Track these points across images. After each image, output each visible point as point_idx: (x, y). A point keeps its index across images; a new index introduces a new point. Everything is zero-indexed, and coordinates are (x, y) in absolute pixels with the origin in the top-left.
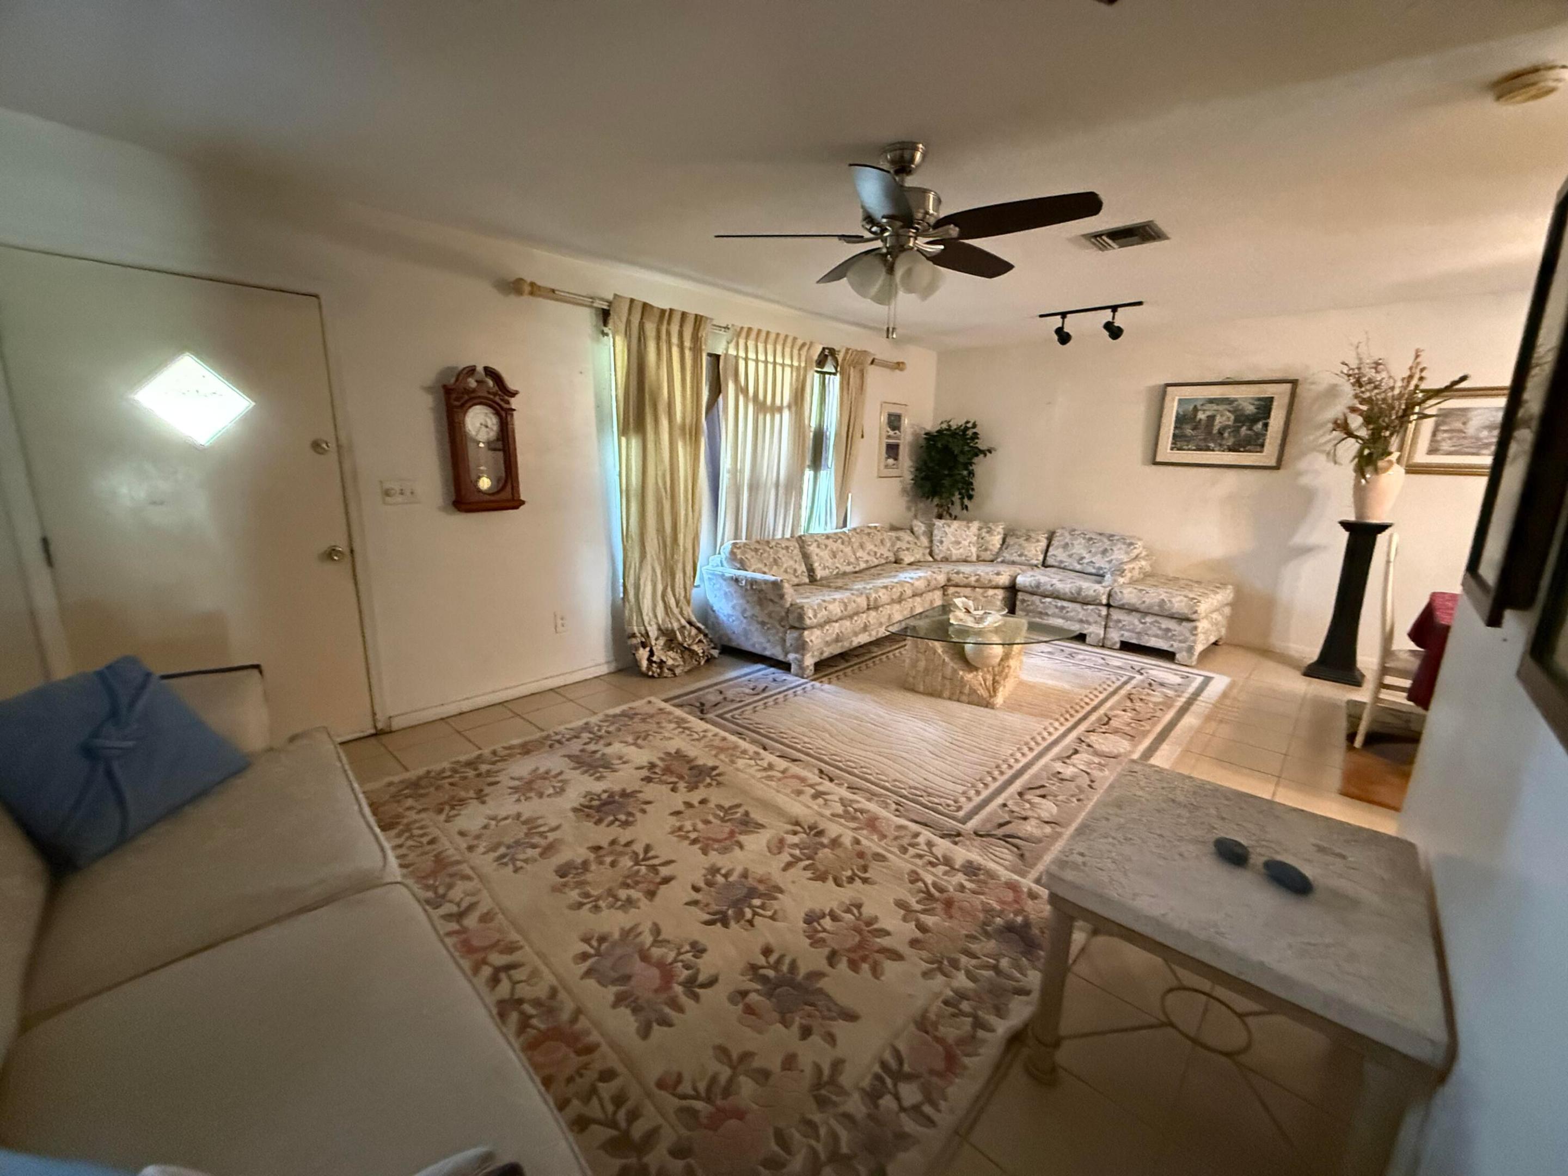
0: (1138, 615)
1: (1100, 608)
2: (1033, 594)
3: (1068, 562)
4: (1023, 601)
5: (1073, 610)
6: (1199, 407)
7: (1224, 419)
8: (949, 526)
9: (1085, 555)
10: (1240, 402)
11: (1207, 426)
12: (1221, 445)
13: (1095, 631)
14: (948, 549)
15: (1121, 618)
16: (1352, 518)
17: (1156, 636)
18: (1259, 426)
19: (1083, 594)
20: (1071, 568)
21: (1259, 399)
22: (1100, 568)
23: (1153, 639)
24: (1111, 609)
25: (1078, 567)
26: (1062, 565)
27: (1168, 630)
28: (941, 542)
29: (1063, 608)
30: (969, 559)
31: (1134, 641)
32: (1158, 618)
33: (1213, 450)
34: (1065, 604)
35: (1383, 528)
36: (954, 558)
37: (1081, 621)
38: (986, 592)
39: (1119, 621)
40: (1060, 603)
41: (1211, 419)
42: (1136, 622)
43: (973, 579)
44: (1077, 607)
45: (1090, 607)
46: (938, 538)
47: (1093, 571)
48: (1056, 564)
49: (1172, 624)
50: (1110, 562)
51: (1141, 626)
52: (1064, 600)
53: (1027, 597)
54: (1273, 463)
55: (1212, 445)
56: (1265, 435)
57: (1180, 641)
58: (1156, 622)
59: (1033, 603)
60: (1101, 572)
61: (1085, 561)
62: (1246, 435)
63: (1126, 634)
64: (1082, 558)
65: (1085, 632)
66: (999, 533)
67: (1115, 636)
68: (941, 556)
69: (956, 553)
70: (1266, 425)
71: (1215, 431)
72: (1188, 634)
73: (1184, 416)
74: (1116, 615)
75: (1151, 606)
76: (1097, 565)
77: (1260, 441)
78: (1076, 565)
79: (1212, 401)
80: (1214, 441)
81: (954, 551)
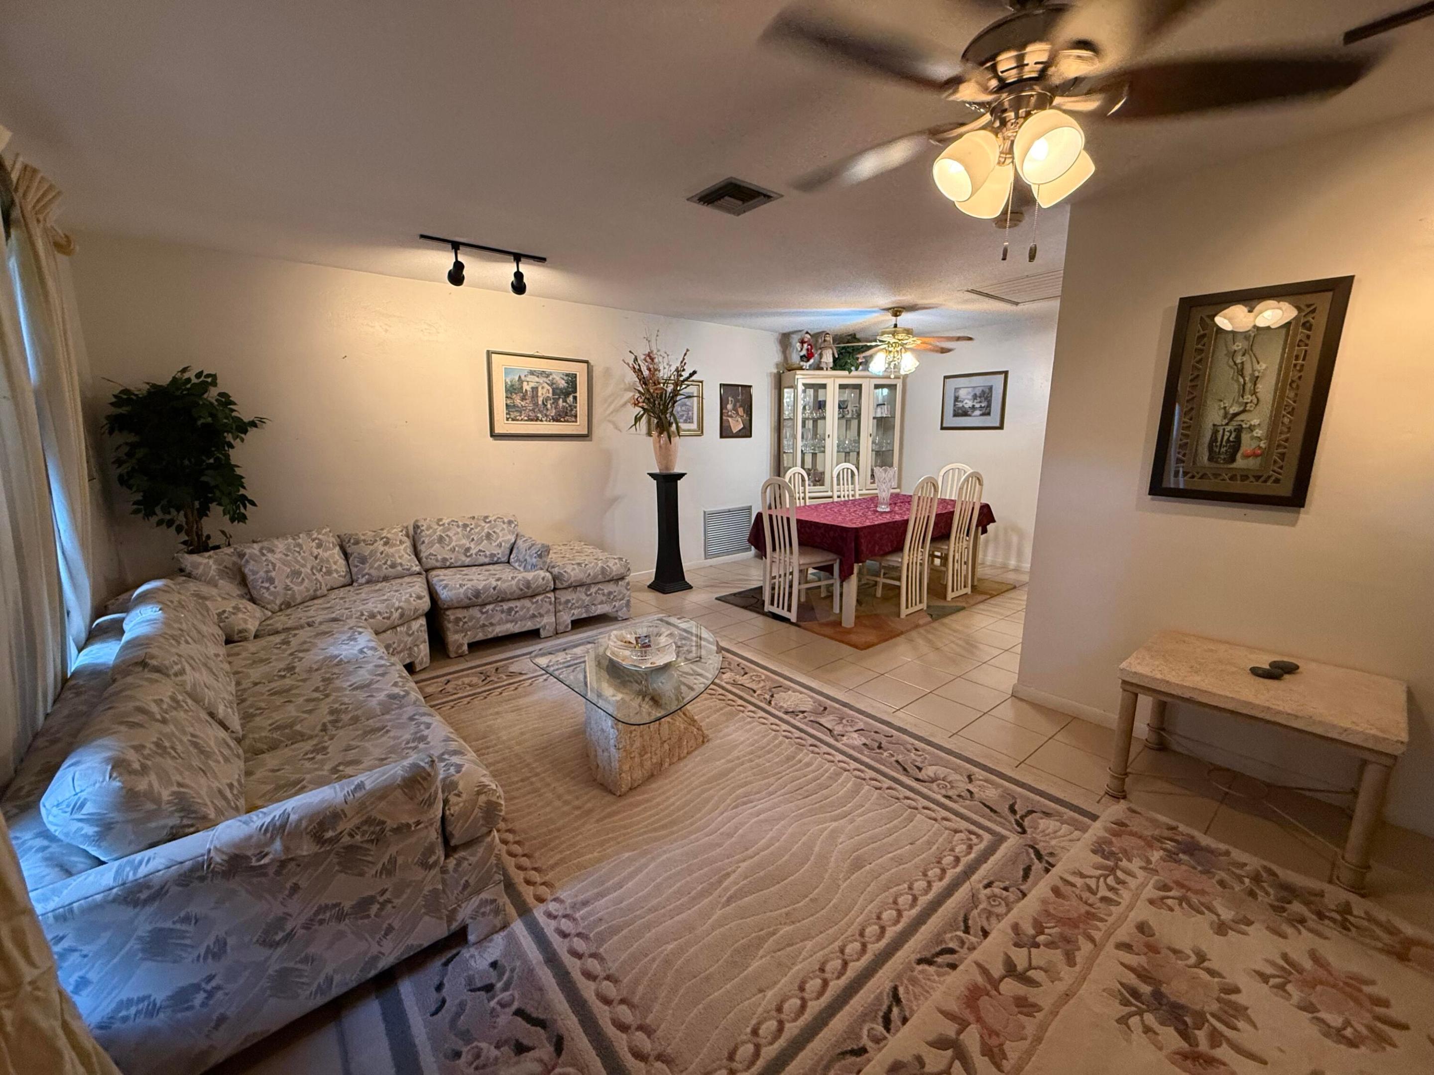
0: (583, 589)
1: (548, 595)
2: (467, 607)
3: (452, 557)
4: (458, 620)
5: (523, 608)
6: (523, 378)
7: (545, 392)
8: (272, 551)
9: (468, 545)
10: (554, 376)
11: (533, 397)
12: (546, 415)
13: (547, 621)
14: (287, 588)
15: (570, 598)
16: (657, 471)
17: (602, 603)
18: (571, 398)
20: (459, 564)
21: (567, 375)
22: (492, 555)
23: (599, 606)
24: (558, 592)
25: (467, 561)
26: (448, 564)
27: (610, 593)
28: (271, 580)
29: (510, 610)
30: (319, 593)
31: (584, 616)
32: (600, 586)
33: (541, 421)
34: (512, 604)
36: (299, 600)
37: (534, 616)
39: (568, 601)
40: (505, 606)
41: (535, 390)
42: (584, 597)
44: (527, 603)
45: (539, 598)
46: (262, 574)
47: (487, 560)
48: (438, 564)
49: (611, 587)
50: (500, 545)
51: (588, 598)
52: (509, 600)
53: (460, 614)
55: (540, 415)
56: (576, 407)
57: (621, 600)
58: (599, 589)
60: (495, 559)
61: (473, 551)
62: (563, 407)
63: (576, 612)
64: (468, 549)
65: (538, 627)
67: (567, 618)
69: (300, 590)
70: (575, 398)
71: (540, 402)
72: (625, 591)
73: (512, 386)
74: (564, 596)
75: (595, 576)
76: (488, 553)
77: (573, 412)
78: (464, 558)
79: (532, 373)
80: (541, 412)
81: (296, 588)
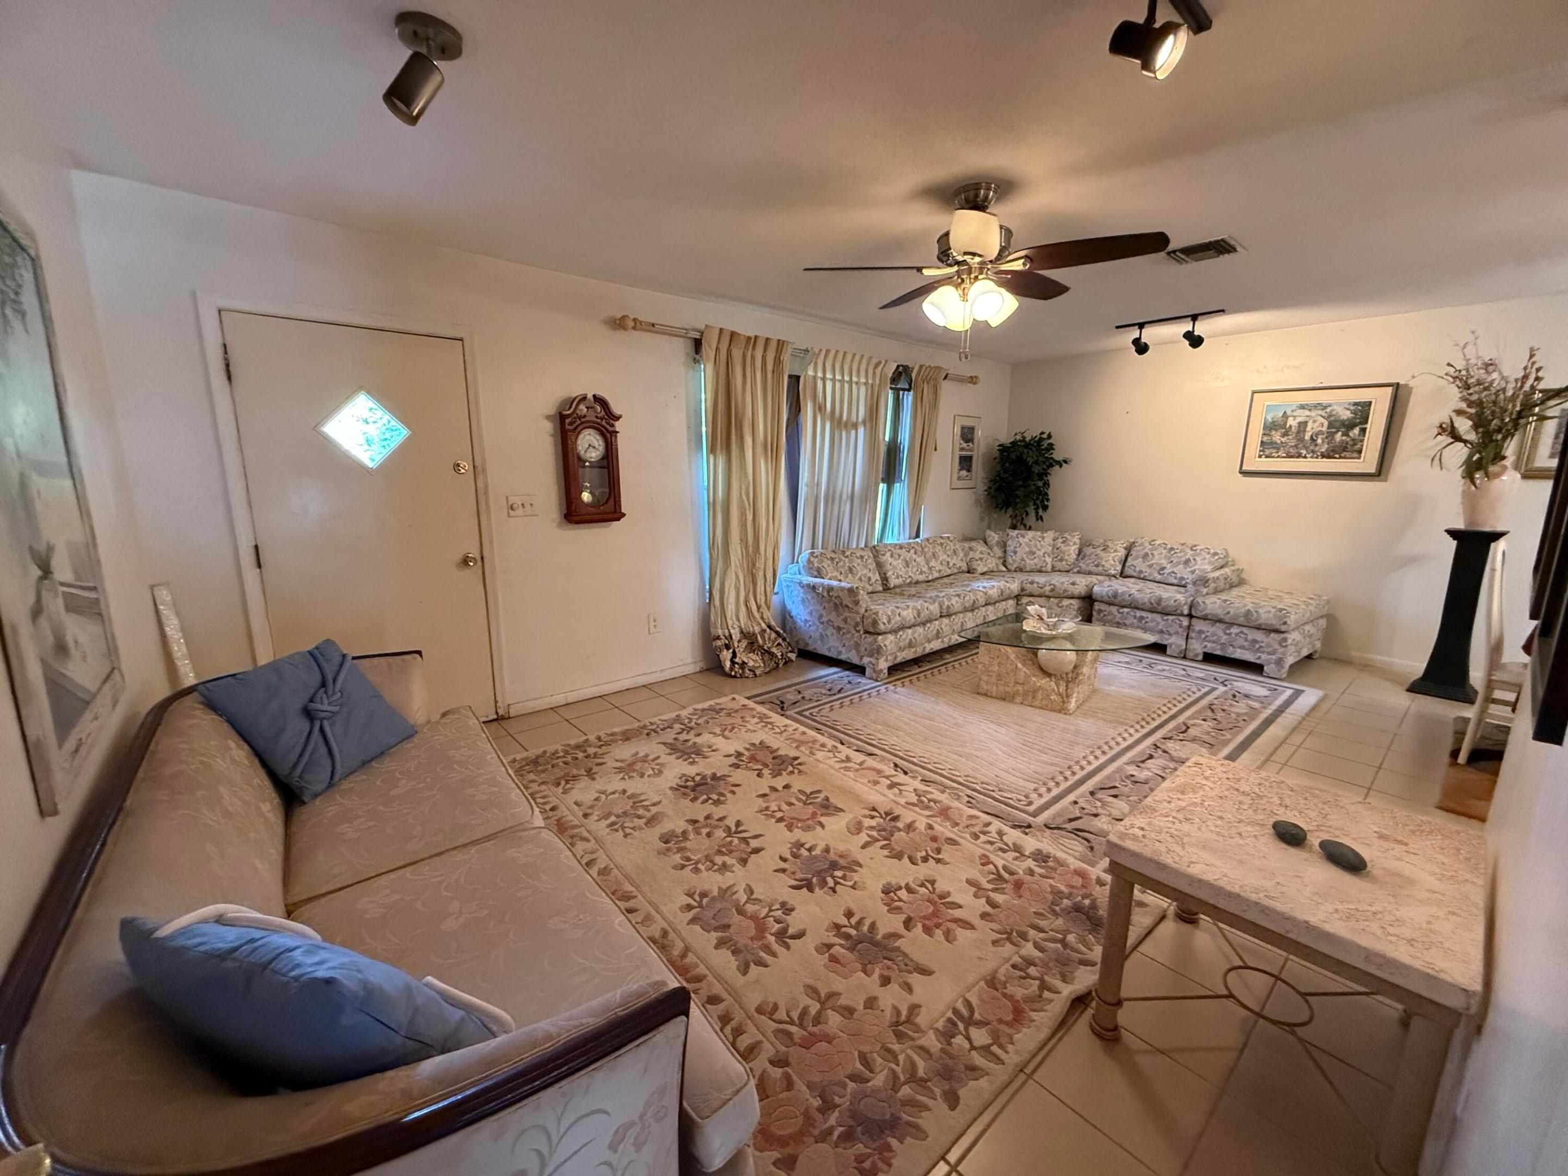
0: (1223, 626)
1: (1181, 618)
2: (1110, 604)
3: (1147, 572)
4: (1100, 611)
5: (1152, 621)
6: (1289, 413)
7: (1317, 424)
8: (1023, 536)
9: (1165, 565)
10: (1335, 407)
11: (1298, 432)
12: (1313, 452)
13: (1175, 642)
14: (1023, 560)
15: (1204, 629)
16: (1460, 525)
17: (1242, 647)
18: (1356, 431)
19: (1163, 604)
20: (1151, 578)
21: (1356, 404)
22: (1182, 578)
23: (1239, 650)
24: (1194, 620)
25: (1159, 577)
26: (1142, 576)
27: (1255, 641)
28: (1015, 552)
29: (1142, 618)
30: (1044, 569)
31: (1218, 652)
32: (1244, 630)
33: (1305, 457)
34: (1144, 614)
35: (1497, 536)
36: (1028, 569)
37: (1161, 632)
38: (1060, 602)
39: (1201, 632)
40: (1139, 614)
41: (1303, 425)
42: (1221, 634)
43: (1048, 588)
44: (1157, 617)
45: (1171, 618)
46: (1012, 548)
47: (1175, 581)
48: (1135, 574)
49: (1259, 636)
50: (1193, 572)
51: (1226, 637)
52: (1142, 610)
53: (1103, 607)
54: (1372, 469)
55: (1304, 452)
56: (1362, 441)
57: (1269, 653)
58: (1242, 632)
59: (1110, 613)
60: (1184, 582)
61: (1166, 571)
62: (1342, 441)
63: (1209, 645)
64: (1163, 569)
65: (1165, 643)
66: (1075, 544)
67: (1197, 648)
68: (1015, 565)
69: (1030, 563)
70: (1363, 431)
71: (1307, 437)
72: (1277, 646)
73: (1273, 422)
74: (1198, 625)
75: (1236, 616)
76: (1179, 576)
77: (1357, 447)
78: (1156, 575)
79: (1302, 407)
80: (1306, 448)
81: (1028, 561)
